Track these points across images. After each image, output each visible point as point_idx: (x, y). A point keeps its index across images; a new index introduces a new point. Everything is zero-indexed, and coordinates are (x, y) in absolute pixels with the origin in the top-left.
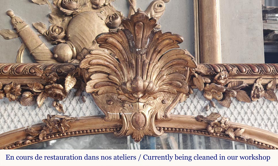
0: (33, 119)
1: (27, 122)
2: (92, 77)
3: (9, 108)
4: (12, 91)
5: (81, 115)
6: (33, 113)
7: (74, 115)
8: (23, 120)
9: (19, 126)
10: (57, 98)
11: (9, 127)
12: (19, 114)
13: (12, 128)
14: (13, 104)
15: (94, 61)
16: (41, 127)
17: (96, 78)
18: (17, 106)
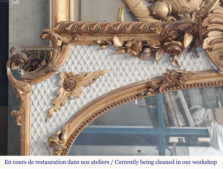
0: (151, 73)
1: (147, 75)
2: (209, 34)
3: (130, 63)
4: (133, 47)
5: (195, 69)
6: (151, 67)
7: (188, 69)
8: (142, 74)
9: (140, 79)
10: (173, 53)
11: (131, 80)
12: (139, 68)
13: (134, 81)
14: (133, 59)
15: (214, 20)
16: (161, 80)
17: (212, 36)
18: (137, 60)
